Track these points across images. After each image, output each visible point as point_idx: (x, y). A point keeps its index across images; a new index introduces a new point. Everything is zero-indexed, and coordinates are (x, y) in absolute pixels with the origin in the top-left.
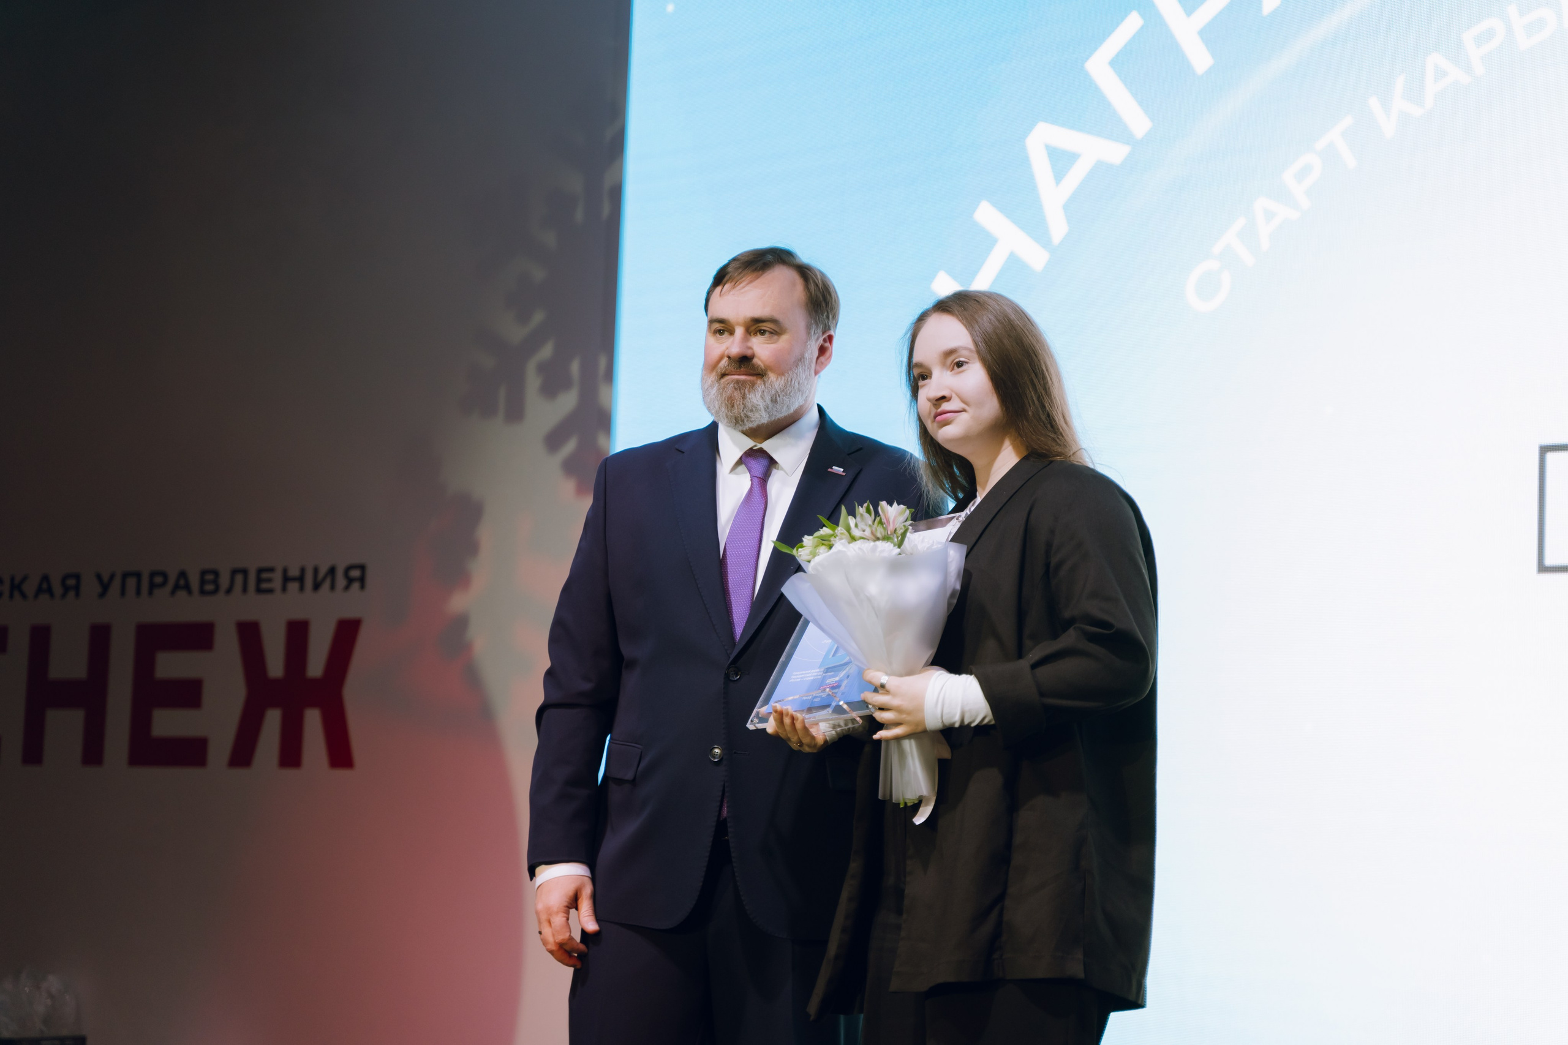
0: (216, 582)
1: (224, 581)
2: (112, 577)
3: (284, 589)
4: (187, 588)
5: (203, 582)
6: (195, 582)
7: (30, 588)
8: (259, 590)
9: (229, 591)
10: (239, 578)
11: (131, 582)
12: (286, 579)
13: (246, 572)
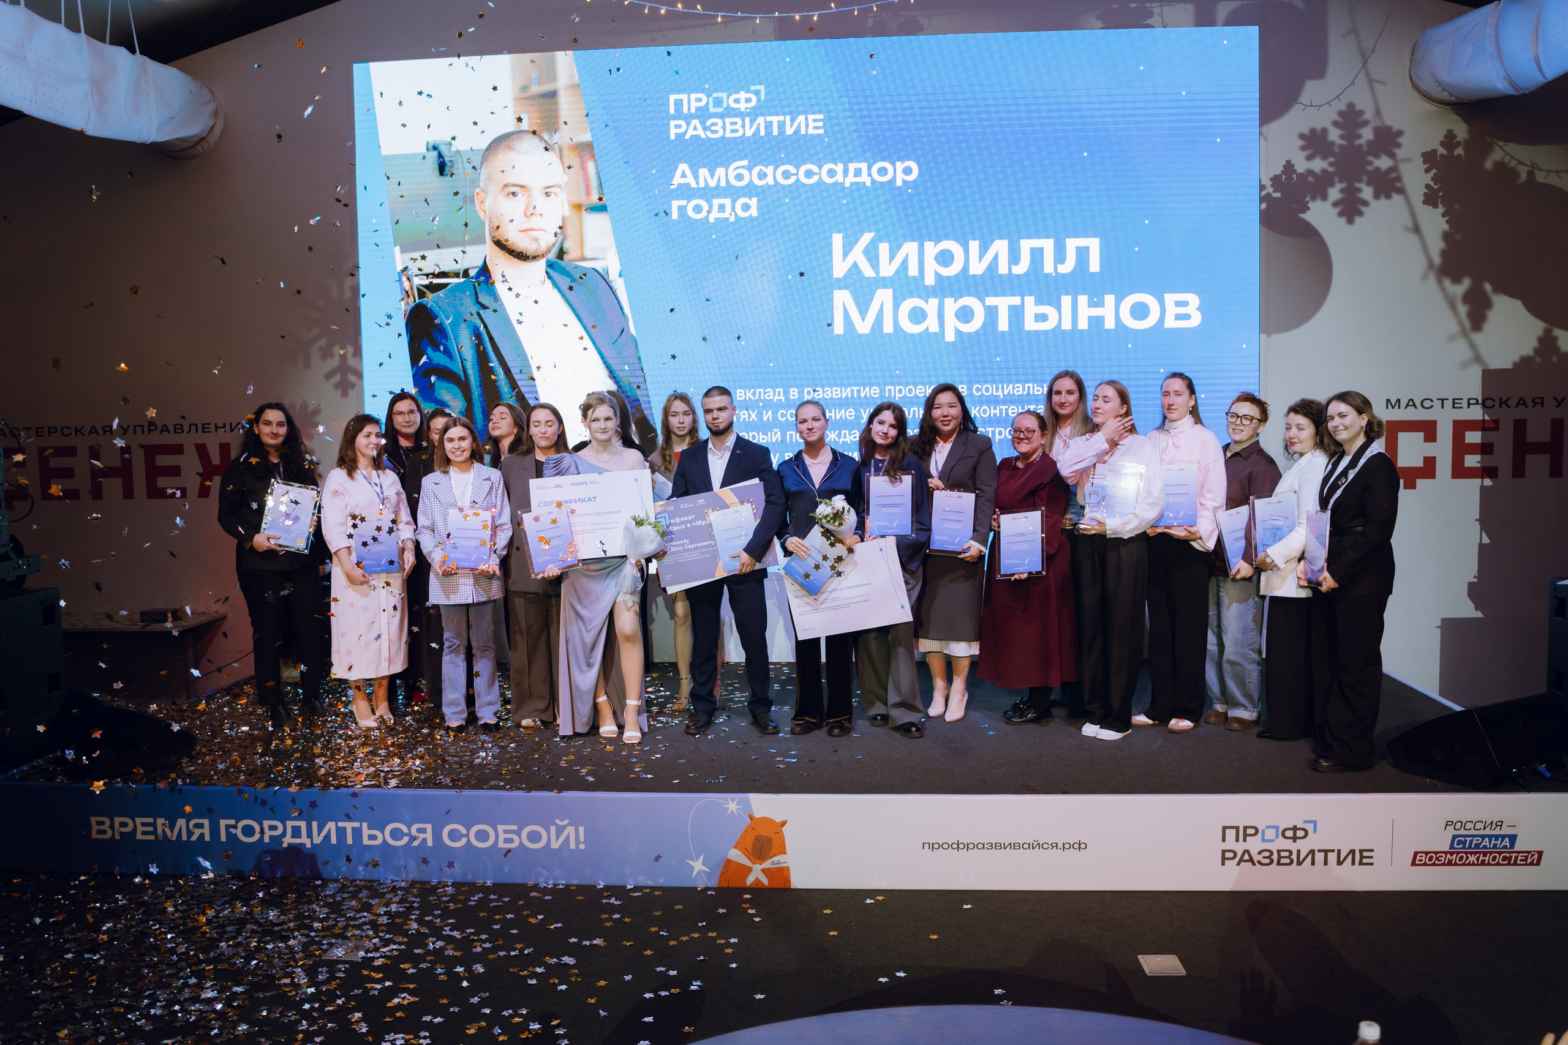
0: (182, 428)
1: (186, 428)
2: (129, 426)
3: (216, 431)
4: (168, 430)
5: (175, 429)
6: (171, 429)
7: (86, 431)
8: (203, 432)
9: (189, 432)
10: (193, 428)
11: (139, 429)
12: (216, 428)
13: (196, 425)
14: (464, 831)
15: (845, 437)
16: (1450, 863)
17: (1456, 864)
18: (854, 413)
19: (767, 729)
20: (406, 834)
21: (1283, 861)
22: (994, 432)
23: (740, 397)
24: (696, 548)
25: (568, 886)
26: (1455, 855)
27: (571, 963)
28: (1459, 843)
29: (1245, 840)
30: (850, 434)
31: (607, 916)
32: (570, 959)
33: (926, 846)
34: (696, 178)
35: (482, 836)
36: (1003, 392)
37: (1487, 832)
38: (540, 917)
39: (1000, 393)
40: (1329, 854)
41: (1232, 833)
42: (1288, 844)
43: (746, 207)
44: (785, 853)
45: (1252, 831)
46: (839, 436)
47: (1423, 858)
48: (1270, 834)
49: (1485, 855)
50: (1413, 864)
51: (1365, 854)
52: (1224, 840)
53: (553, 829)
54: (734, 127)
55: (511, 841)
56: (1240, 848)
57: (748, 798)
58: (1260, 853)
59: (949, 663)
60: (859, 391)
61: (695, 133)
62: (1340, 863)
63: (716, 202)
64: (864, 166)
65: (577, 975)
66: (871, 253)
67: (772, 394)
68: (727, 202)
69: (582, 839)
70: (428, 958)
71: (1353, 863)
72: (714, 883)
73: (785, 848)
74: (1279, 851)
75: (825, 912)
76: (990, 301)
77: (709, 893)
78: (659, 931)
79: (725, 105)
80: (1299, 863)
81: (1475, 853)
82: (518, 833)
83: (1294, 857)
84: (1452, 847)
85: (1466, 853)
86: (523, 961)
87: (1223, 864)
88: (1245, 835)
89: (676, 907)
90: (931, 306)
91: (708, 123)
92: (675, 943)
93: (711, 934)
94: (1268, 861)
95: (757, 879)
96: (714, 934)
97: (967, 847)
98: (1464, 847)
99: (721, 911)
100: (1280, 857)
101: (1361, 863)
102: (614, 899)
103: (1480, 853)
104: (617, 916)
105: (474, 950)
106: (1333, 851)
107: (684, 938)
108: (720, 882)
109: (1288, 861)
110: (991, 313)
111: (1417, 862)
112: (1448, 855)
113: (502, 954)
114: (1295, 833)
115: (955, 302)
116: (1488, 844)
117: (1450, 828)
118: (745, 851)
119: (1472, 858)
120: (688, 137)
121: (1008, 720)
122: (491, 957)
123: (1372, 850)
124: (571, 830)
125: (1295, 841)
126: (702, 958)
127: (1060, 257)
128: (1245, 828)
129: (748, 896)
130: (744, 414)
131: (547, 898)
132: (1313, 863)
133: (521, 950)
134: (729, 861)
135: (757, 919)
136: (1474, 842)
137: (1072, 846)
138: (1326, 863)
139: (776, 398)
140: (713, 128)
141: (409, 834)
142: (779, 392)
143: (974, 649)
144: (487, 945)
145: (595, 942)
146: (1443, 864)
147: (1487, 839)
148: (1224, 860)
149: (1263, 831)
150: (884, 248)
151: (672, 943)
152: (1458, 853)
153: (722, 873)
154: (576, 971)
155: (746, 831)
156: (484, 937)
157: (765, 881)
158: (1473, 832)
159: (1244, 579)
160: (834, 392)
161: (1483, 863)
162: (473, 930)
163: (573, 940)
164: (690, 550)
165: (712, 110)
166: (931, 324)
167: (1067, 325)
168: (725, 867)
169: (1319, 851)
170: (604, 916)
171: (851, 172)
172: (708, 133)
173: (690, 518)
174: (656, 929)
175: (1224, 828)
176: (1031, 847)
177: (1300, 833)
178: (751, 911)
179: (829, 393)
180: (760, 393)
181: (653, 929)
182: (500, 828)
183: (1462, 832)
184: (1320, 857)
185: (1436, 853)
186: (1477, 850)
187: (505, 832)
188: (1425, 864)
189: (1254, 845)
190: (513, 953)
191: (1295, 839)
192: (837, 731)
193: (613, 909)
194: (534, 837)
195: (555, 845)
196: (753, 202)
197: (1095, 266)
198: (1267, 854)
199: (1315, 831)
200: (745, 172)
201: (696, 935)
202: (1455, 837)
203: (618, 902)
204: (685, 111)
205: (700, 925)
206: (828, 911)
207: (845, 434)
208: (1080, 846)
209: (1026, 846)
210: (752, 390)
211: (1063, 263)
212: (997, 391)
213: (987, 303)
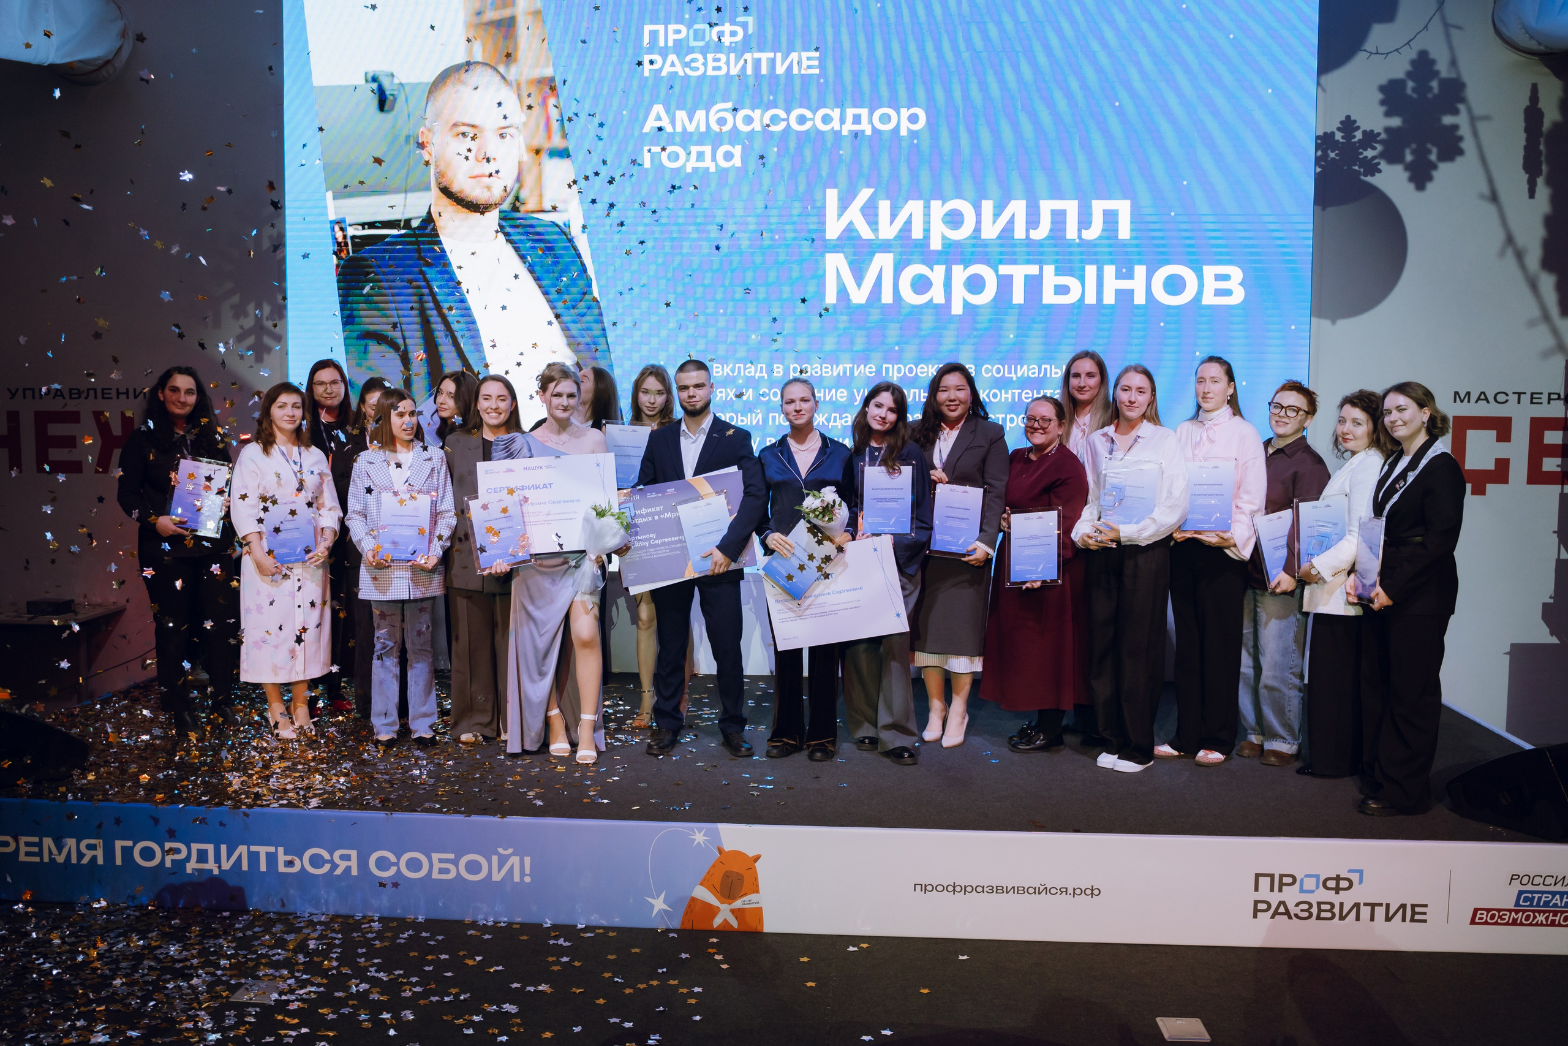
1: (83, 394)
2: (17, 390)
3: (118, 398)
5: (71, 394)
8: (103, 398)
9: (86, 398)
10: (92, 393)
12: (118, 393)
13: (95, 390)
14: (393, 859)
15: (835, 421)
16: (1514, 923)
17: (1521, 924)
18: (845, 394)
19: (740, 751)
20: (327, 862)
21: (1323, 915)
22: (1004, 420)
24: (663, 544)
25: (510, 924)
26: (1521, 914)
27: (513, 1012)
28: (1526, 899)
29: (1280, 890)
30: (841, 418)
31: (554, 959)
32: (512, 1007)
33: (918, 887)
34: (673, 122)
35: (414, 865)
36: (1016, 373)
37: (1559, 888)
38: (478, 958)
39: (1013, 375)
40: (1377, 908)
41: (1265, 882)
42: (1330, 896)
43: (728, 156)
44: (758, 892)
45: (1289, 880)
46: (828, 420)
47: (1484, 916)
48: (1310, 884)
49: (1555, 915)
50: (1473, 922)
51: (1417, 909)
52: (1256, 889)
53: (495, 859)
54: (716, 64)
55: (447, 871)
56: (1274, 898)
57: (717, 829)
58: (1297, 905)
59: (948, 681)
60: (852, 370)
61: (672, 69)
62: (1388, 919)
63: (694, 149)
64: (864, 112)
65: (518, 1025)
66: (870, 212)
67: (753, 370)
68: (707, 149)
69: (527, 871)
70: (351, 1003)
71: (1404, 920)
72: (676, 924)
73: (757, 886)
74: (1319, 904)
75: (802, 959)
76: (1004, 269)
77: (671, 935)
78: (613, 977)
79: (707, 39)
80: (1342, 918)
81: (1544, 912)
82: (455, 862)
83: (1336, 910)
84: (1517, 904)
85: (1534, 912)
86: (460, 1009)
87: (1255, 916)
88: (1281, 884)
89: (633, 951)
90: (937, 274)
91: (688, 59)
92: (631, 991)
93: (672, 982)
94: (1306, 914)
95: (725, 920)
96: (676, 982)
97: (964, 890)
98: (1531, 905)
99: (684, 956)
100: (1320, 911)
101: (1412, 920)
102: (562, 939)
103: (1550, 912)
104: (565, 959)
105: (403, 994)
106: (1381, 905)
107: (642, 986)
108: (683, 923)
109: (1329, 915)
110: (1005, 283)
111: (1477, 921)
112: (1513, 914)
113: (434, 999)
114: (1338, 884)
115: (964, 269)
116: (1559, 902)
117: (1516, 883)
118: (712, 889)
119: (1541, 918)
120: (664, 74)
121: (1014, 747)
122: (422, 1002)
123: (1426, 906)
124: (515, 860)
125: (1337, 893)
126: (661, 1008)
127: (1085, 222)
128: (1281, 876)
129: (715, 940)
130: (721, 392)
131: (487, 937)
132: (1358, 919)
133: (457, 996)
134: (693, 899)
135: (725, 966)
136: (1543, 899)
137: (1083, 892)
138: (1372, 919)
139: (758, 374)
140: (693, 65)
141: (332, 862)
142: (762, 368)
143: (977, 665)
144: (418, 989)
145: (540, 988)
146: (1507, 924)
147: (1558, 897)
148: (1256, 911)
149: (1302, 881)
150: (884, 206)
151: (628, 991)
152: (1524, 911)
153: (686, 913)
154: (519, 1021)
155: (714, 866)
156: (414, 979)
157: (735, 924)
158: (1542, 888)
159: (1284, 593)
160: (824, 370)
161: (1553, 924)
162: (401, 972)
163: (515, 985)
164: (657, 545)
165: (693, 43)
166: (937, 295)
167: (1091, 299)
168: (689, 906)
169: (1365, 904)
170: (551, 959)
171: (849, 119)
172: (687, 70)
173: (658, 509)
174: (610, 975)
175: (1257, 876)
176: (1037, 891)
177: (1344, 884)
178: (718, 957)
179: (818, 370)
180: (739, 368)
181: (607, 975)
182: (435, 856)
183: (1530, 887)
184: (1365, 912)
185: (1499, 910)
186: (1546, 908)
187: (441, 861)
188: (1486, 923)
189: (1291, 896)
190: (447, 999)
191: (1337, 890)
192: (818, 755)
193: (562, 951)
194: (473, 868)
195: (497, 877)
196: (737, 150)
197: (1124, 232)
198: (1306, 907)
199: (1361, 882)
200: (729, 116)
201: (655, 983)
202: (1521, 893)
203: (567, 944)
204: (662, 44)
205: (660, 971)
206: (805, 959)
207: (835, 418)
208: (1093, 892)
209: (1031, 890)
210: (731, 365)
211: (1088, 228)
212: (1010, 373)
213: (1001, 272)
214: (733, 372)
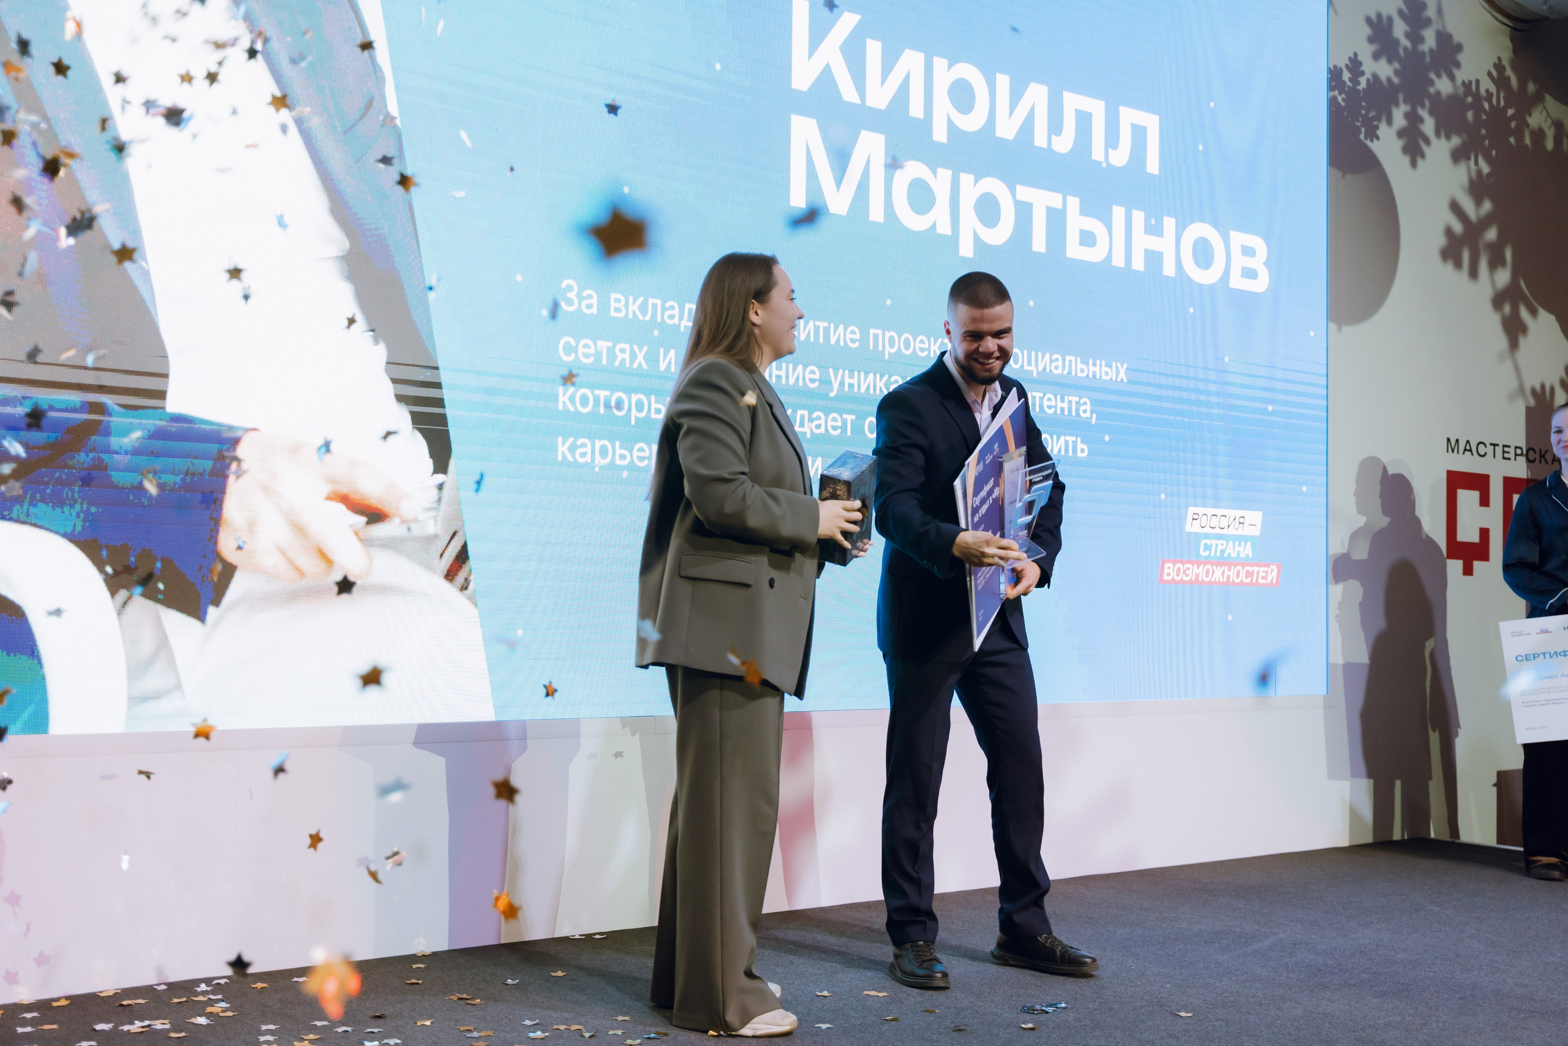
23: (618, 310)
30: (811, 420)
36: (1037, 365)
39: (1033, 368)
60: (827, 331)
66: (854, 55)
67: (676, 312)
76: (1025, 193)
90: (941, 182)
110: (1024, 215)
115: (976, 182)
127: (1112, 137)
130: (623, 351)
150: (874, 49)
166: (939, 217)
167: (1119, 259)
180: (655, 306)
197: (1153, 166)
207: (802, 417)
210: (641, 299)
211: (1115, 148)
212: (1029, 364)
213: (1018, 197)
214: (644, 314)
